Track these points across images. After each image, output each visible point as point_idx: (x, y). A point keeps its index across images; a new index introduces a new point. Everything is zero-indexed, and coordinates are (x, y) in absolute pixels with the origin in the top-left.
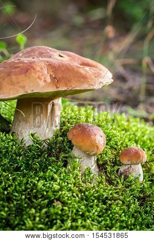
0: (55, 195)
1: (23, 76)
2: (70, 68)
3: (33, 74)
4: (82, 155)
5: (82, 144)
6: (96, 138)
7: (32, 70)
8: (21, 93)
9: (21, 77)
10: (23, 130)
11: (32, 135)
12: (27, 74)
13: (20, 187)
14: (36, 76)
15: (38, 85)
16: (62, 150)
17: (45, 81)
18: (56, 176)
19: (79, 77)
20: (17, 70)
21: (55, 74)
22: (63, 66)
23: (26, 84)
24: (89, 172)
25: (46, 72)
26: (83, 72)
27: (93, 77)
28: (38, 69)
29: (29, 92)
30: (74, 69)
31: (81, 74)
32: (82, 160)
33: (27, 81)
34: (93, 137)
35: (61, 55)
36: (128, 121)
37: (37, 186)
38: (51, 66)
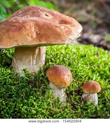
1: (17, 32)
2: (50, 27)
3: (24, 31)
4: (55, 87)
5: (54, 81)
6: (64, 77)
7: (24, 28)
8: (15, 45)
10: (18, 66)
11: (24, 70)
12: (20, 31)
13: (10, 110)
14: (26, 33)
15: (27, 40)
16: (42, 82)
17: (32, 37)
18: (35, 103)
19: (55, 34)
20: (13, 28)
21: (40, 31)
22: (46, 25)
23: (18, 39)
24: (58, 100)
25: (33, 30)
26: (58, 30)
27: (65, 35)
28: (28, 27)
29: (21, 44)
30: (53, 28)
31: (57, 32)
32: (55, 90)
33: (20, 37)
34: (62, 77)
35: (47, 14)
36: (97, 54)
37: (21, 110)
38: (37, 25)
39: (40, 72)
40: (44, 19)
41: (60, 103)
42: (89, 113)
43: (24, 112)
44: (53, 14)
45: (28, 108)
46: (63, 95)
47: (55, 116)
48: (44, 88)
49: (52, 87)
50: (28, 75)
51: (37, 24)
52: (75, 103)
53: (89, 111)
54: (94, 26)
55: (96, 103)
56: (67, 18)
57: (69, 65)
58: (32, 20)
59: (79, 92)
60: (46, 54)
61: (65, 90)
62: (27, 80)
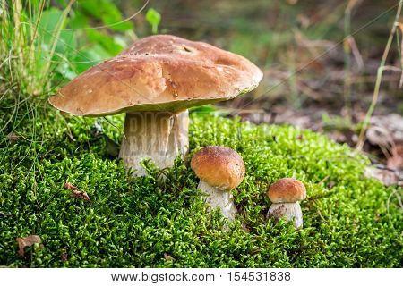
0: (165, 247)
1: (126, 82)
2: (195, 69)
3: (140, 78)
4: (210, 190)
5: (208, 176)
6: (228, 167)
7: (140, 73)
8: (124, 105)
10: (133, 156)
11: (146, 163)
12: (132, 79)
14: (145, 81)
15: (146, 95)
16: (183, 183)
17: (157, 88)
18: (169, 221)
19: (205, 82)
20: (119, 73)
21: (173, 78)
22: (185, 66)
23: (130, 93)
24: (218, 214)
25: (160, 75)
26: (211, 73)
27: (225, 81)
28: (149, 71)
29: (135, 104)
30: (199, 70)
31: (209, 77)
32: (210, 197)
34: (223, 166)
35: (188, 48)
36: (300, 138)
37: (142, 235)
38: (167, 66)
40: (182, 56)
41: (222, 220)
42: (283, 240)
43: (147, 238)
44: (199, 49)
45: (155, 230)
46: (228, 208)
47: (211, 244)
48: (187, 194)
49: (203, 191)
50: (154, 172)
51: (167, 64)
52: (254, 221)
53: (283, 235)
55: (299, 223)
56: (229, 55)
57: (240, 149)
58: (157, 58)
59: (263, 201)
61: (231, 196)
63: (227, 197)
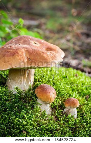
1: (11, 57)
2: (38, 53)
3: (17, 57)
4: (42, 102)
5: (42, 98)
6: (50, 95)
7: (17, 54)
8: (10, 67)
9: (10, 58)
10: (12, 85)
12: (14, 57)
13: (5, 121)
14: (19, 58)
16: (31, 98)
17: (23, 61)
18: (25, 116)
19: (43, 59)
20: (8, 53)
21: (30, 56)
22: (35, 51)
23: (12, 62)
24: (45, 113)
25: (25, 55)
26: (45, 56)
27: (51, 59)
28: (20, 53)
29: (14, 67)
30: (41, 54)
32: (42, 105)
33: (13, 61)
34: (48, 94)
35: (36, 42)
36: (76, 76)
37: (14, 122)
38: (28, 51)
39: (30, 90)
40: (33, 46)
41: (46, 115)
43: (16, 123)
44: (40, 43)
45: (19, 119)
46: (49, 110)
47: (41, 127)
48: (33, 103)
49: (39, 103)
50: (20, 93)
51: (27, 50)
52: (59, 116)
53: (70, 122)
54: (73, 53)
55: (76, 116)
56: (52, 46)
57: (54, 84)
58: (23, 48)
59: (62, 107)
60: (35, 75)
61: (50, 105)
62: (19, 97)
63: (48, 105)
